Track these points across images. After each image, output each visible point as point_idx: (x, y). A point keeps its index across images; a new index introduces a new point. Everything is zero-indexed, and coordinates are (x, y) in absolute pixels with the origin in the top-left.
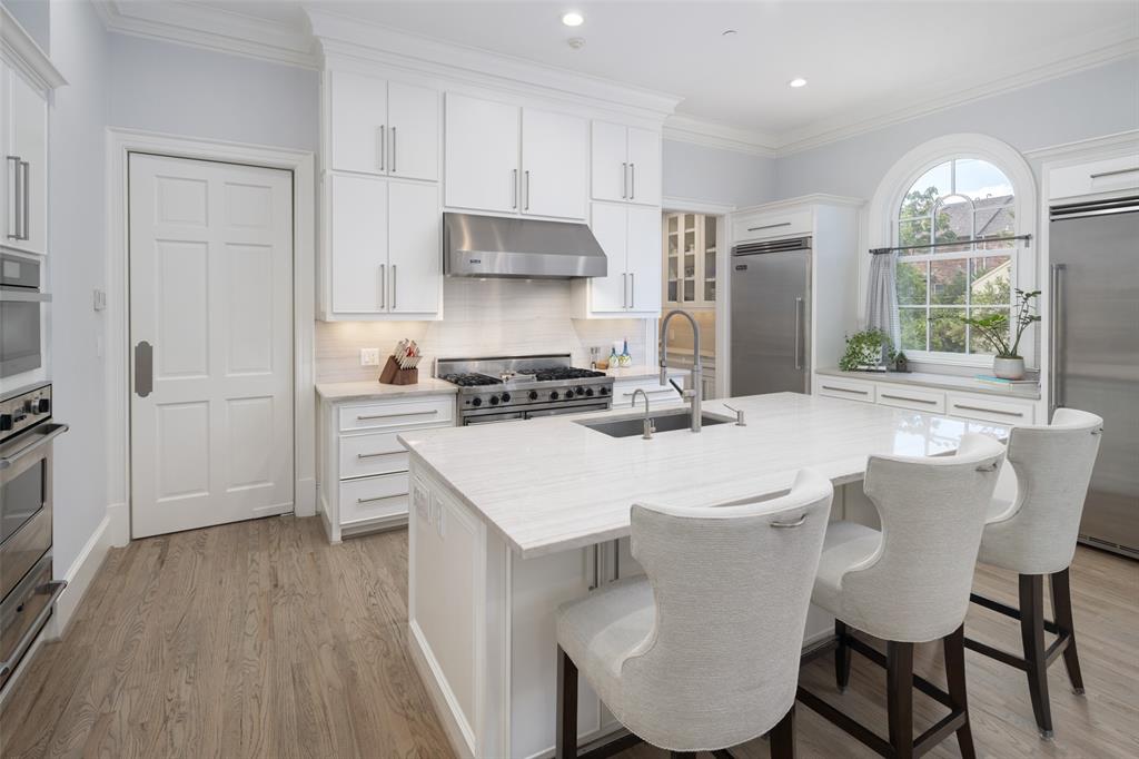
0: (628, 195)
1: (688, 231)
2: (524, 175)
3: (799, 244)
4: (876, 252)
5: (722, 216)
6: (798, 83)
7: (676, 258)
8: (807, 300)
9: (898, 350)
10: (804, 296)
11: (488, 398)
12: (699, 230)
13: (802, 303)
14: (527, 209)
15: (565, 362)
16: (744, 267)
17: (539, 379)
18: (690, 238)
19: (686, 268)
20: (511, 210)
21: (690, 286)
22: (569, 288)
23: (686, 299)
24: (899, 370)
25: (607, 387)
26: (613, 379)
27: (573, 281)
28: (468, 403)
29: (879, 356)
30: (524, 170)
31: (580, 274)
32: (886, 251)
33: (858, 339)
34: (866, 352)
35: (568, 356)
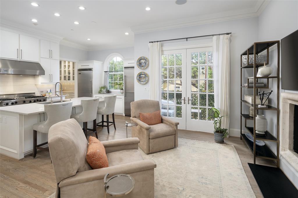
0: (51, 56)
1: (69, 64)
2: (20, 51)
3: (90, 69)
4: (105, 72)
5: (75, 62)
6: (89, 39)
7: (66, 70)
8: (92, 81)
9: (108, 89)
10: (91, 79)
11: (11, 103)
12: (71, 64)
13: (91, 81)
14: (21, 58)
15: (34, 95)
16: (80, 74)
17: (26, 98)
18: (69, 66)
19: (68, 73)
20: (17, 59)
21: (69, 77)
22: (34, 77)
23: (68, 80)
24: (108, 93)
25: (45, 99)
26: (47, 97)
27: (35, 76)
28: (4, 104)
29: (105, 91)
30: (20, 49)
31: (37, 74)
32: (107, 72)
33: (101, 88)
34: (103, 90)
35: (34, 93)
